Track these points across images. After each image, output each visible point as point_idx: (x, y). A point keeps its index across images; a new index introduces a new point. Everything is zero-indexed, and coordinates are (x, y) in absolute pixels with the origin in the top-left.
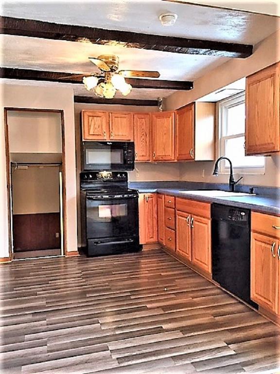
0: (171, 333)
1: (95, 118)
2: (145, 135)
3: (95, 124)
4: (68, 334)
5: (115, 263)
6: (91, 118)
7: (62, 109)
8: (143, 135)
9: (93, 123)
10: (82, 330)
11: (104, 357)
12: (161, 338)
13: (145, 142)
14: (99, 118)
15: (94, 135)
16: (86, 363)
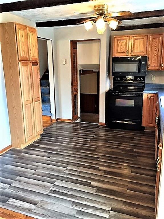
0: (91, 188)
1: (122, 41)
2: (158, 50)
3: (121, 45)
4: (49, 168)
5: (117, 135)
6: (119, 41)
7: (99, 38)
8: (156, 50)
9: (120, 44)
10: (56, 169)
11: (48, 186)
12: (83, 189)
13: (157, 56)
14: (124, 41)
15: (120, 53)
16: (38, 186)
